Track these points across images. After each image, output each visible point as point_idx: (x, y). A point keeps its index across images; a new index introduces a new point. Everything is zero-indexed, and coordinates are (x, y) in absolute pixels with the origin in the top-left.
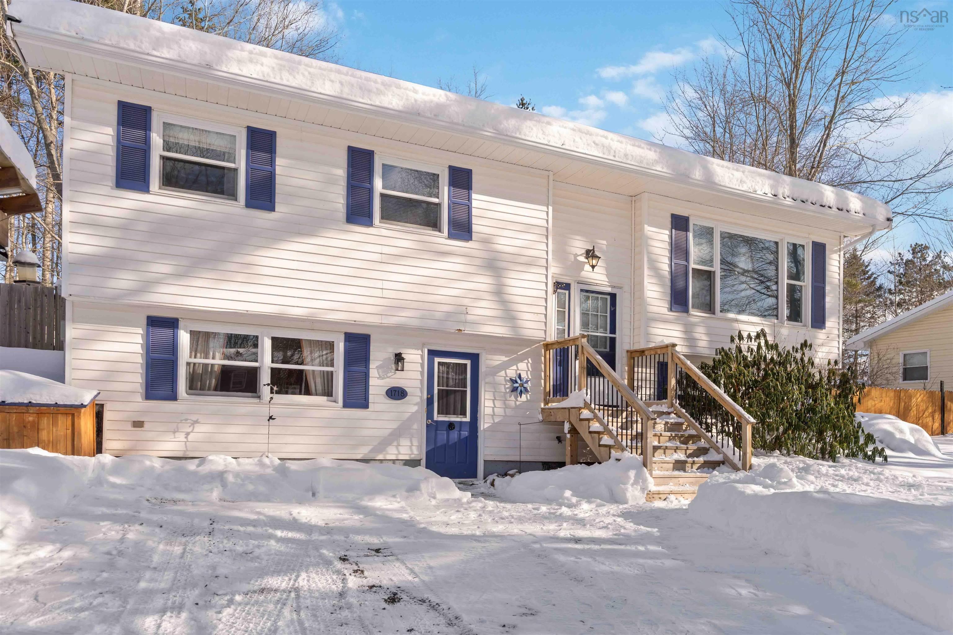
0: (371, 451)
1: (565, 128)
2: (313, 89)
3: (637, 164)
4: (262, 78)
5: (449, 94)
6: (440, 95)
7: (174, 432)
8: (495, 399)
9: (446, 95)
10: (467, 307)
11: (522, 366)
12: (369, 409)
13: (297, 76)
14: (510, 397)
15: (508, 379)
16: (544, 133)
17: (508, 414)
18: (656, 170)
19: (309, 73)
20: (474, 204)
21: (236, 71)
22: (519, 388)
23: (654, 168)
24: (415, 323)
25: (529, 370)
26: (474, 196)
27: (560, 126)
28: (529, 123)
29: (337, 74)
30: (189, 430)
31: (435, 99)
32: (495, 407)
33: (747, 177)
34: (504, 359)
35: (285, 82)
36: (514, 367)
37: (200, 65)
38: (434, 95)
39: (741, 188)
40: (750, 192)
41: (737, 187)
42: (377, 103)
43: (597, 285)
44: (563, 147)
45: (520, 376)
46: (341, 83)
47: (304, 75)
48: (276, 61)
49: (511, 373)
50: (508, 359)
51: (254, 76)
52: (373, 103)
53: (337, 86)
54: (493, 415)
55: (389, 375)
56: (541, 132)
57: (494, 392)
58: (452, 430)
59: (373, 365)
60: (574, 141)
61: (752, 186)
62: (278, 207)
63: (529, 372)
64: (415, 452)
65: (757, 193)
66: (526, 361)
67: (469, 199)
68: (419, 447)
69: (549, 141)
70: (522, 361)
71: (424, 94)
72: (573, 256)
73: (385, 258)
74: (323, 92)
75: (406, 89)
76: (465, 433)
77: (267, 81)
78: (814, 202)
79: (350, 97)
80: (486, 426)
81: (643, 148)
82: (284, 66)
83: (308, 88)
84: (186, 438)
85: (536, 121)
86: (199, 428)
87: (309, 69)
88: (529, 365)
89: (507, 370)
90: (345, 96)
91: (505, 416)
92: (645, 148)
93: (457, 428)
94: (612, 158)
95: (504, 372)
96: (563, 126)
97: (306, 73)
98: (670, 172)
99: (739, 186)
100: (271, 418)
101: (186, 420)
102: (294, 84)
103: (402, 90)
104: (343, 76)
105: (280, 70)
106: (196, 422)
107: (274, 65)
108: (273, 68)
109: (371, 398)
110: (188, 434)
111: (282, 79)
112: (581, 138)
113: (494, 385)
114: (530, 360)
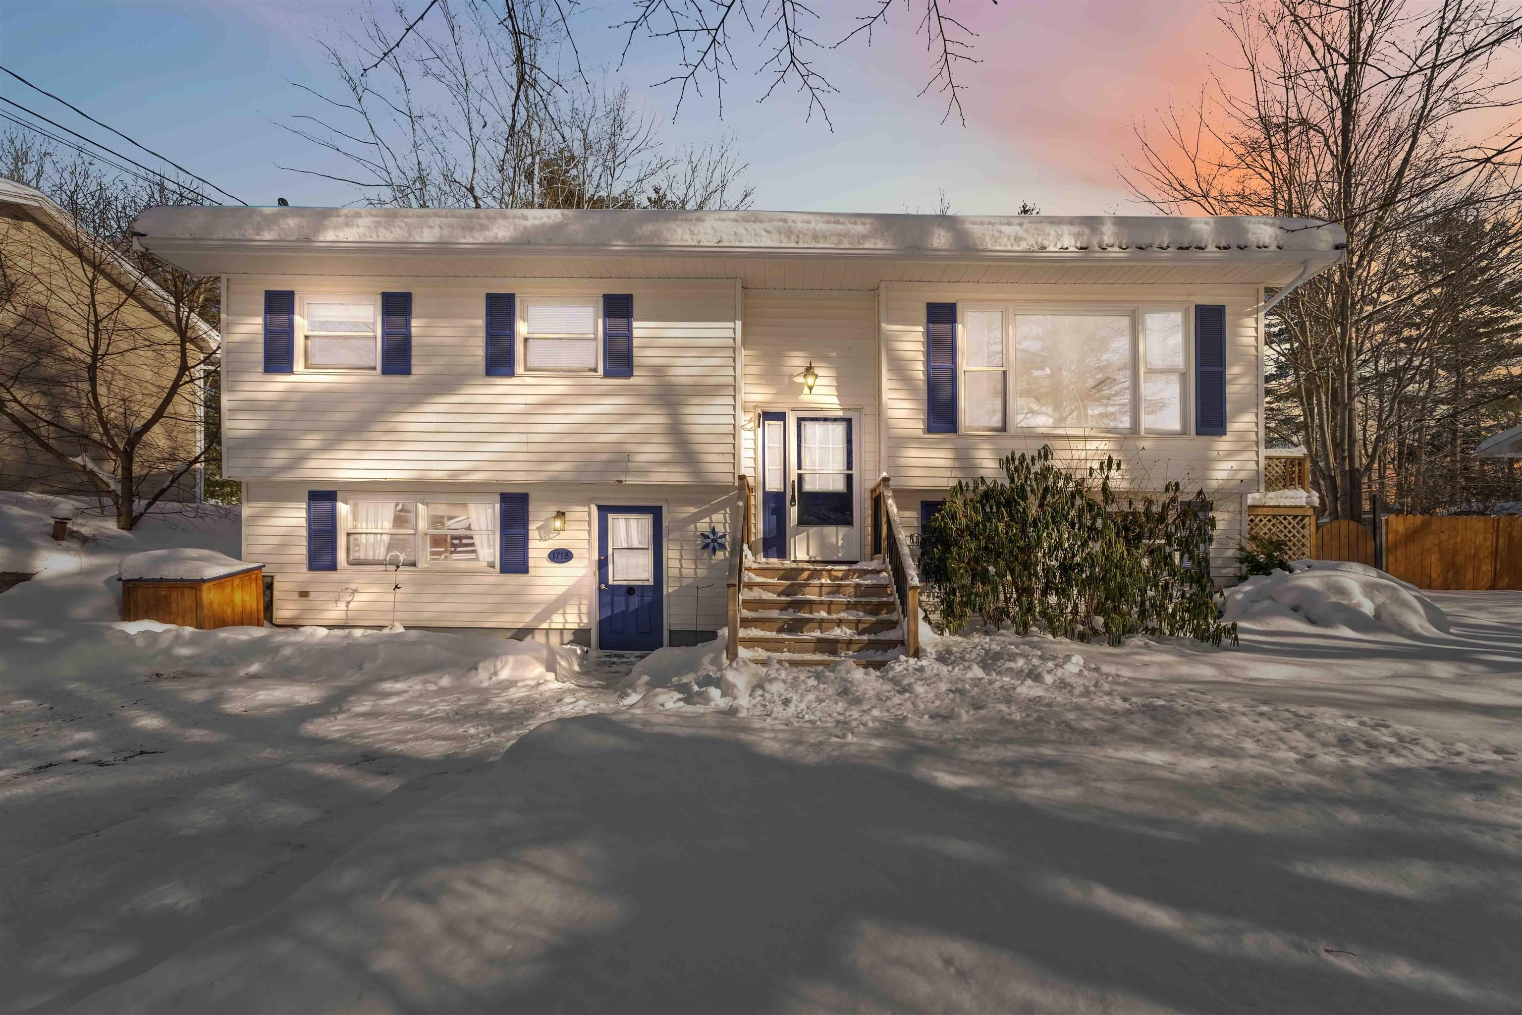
0: (534, 620)
1: (724, 220)
2: (411, 240)
3: (833, 246)
4: (357, 239)
5: (566, 211)
6: (556, 215)
7: (336, 601)
8: (682, 558)
9: (563, 214)
10: (629, 454)
11: (718, 517)
12: (530, 574)
13: (393, 230)
14: (703, 554)
15: (698, 533)
16: (692, 233)
17: (699, 576)
18: (864, 249)
19: (406, 224)
20: (636, 333)
21: (333, 238)
22: (712, 544)
23: (861, 246)
24: (569, 476)
25: (726, 522)
26: (635, 324)
27: (715, 220)
28: (673, 225)
29: (437, 219)
30: (349, 599)
31: (550, 221)
32: (682, 567)
33: (1027, 231)
34: (693, 510)
35: (382, 239)
36: (707, 520)
37: (298, 240)
38: (549, 217)
39: (1016, 248)
40: (1033, 251)
41: (1009, 248)
42: (481, 240)
43: (821, 409)
44: (720, 244)
45: (713, 531)
46: (440, 227)
47: (400, 227)
48: (371, 219)
49: (703, 526)
50: (696, 510)
51: (350, 240)
52: (475, 241)
53: (437, 231)
54: (681, 576)
55: (552, 536)
56: (688, 232)
57: (681, 551)
58: (631, 594)
59: (533, 526)
60: (736, 234)
61: (1037, 242)
62: (414, 370)
63: (727, 525)
64: (585, 620)
65: (1048, 249)
66: (723, 512)
67: (630, 328)
68: (589, 614)
69: (699, 242)
70: (716, 512)
71: (535, 218)
72: (787, 378)
73: (529, 409)
74: (420, 240)
75: (514, 217)
76: (647, 599)
77: (362, 242)
78: (1164, 246)
79: (451, 240)
80: (671, 590)
81: (843, 223)
82: (380, 223)
83: (405, 240)
84: (347, 606)
85: (682, 220)
86: (358, 597)
87: (406, 220)
88: (727, 515)
89: (698, 524)
90: (445, 240)
91: (696, 577)
92: (846, 222)
93: (637, 592)
94: (794, 245)
95: (693, 525)
96: (720, 219)
97: (403, 225)
98: (888, 247)
99: (1012, 245)
100: (396, 587)
101: (347, 589)
102: (390, 240)
103: (511, 220)
104: (443, 219)
105: (376, 227)
106: (355, 591)
107: (370, 224)
108: (369, 227)
109: (531, 563)
110: (348, 603)
111: (378, 236)
112: (746, 230)
113: (682, 541)
114: (728, 510)
